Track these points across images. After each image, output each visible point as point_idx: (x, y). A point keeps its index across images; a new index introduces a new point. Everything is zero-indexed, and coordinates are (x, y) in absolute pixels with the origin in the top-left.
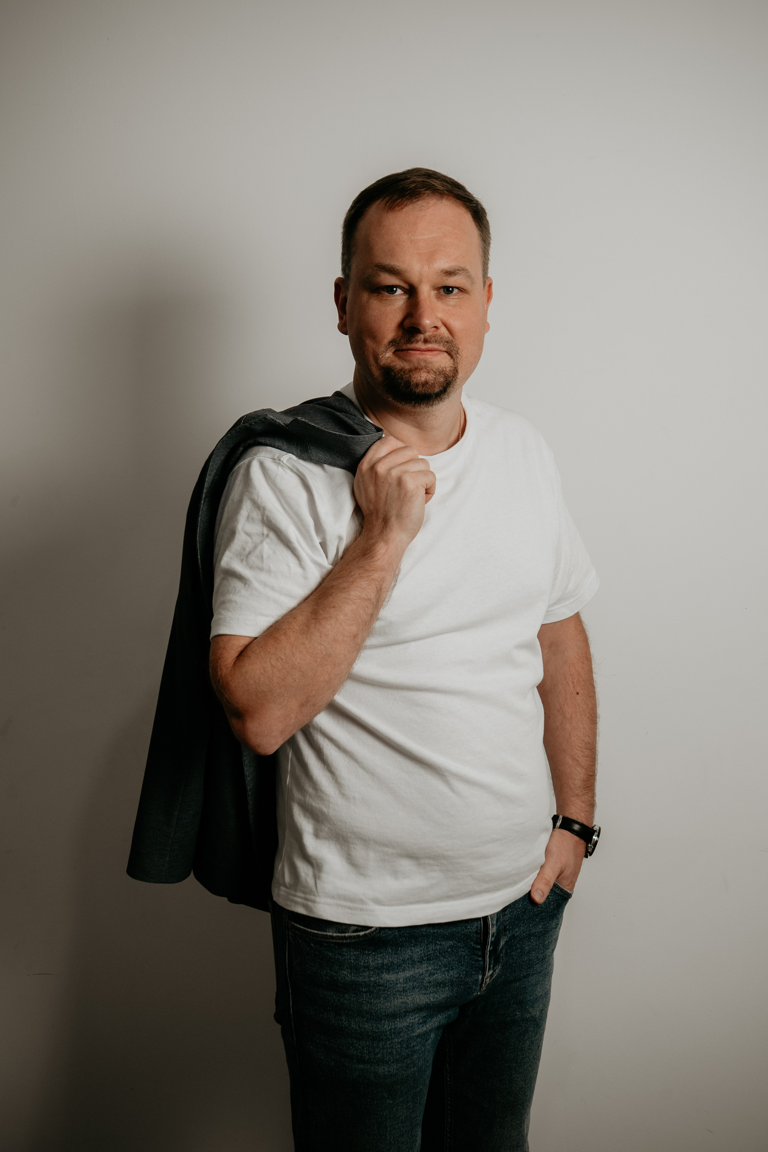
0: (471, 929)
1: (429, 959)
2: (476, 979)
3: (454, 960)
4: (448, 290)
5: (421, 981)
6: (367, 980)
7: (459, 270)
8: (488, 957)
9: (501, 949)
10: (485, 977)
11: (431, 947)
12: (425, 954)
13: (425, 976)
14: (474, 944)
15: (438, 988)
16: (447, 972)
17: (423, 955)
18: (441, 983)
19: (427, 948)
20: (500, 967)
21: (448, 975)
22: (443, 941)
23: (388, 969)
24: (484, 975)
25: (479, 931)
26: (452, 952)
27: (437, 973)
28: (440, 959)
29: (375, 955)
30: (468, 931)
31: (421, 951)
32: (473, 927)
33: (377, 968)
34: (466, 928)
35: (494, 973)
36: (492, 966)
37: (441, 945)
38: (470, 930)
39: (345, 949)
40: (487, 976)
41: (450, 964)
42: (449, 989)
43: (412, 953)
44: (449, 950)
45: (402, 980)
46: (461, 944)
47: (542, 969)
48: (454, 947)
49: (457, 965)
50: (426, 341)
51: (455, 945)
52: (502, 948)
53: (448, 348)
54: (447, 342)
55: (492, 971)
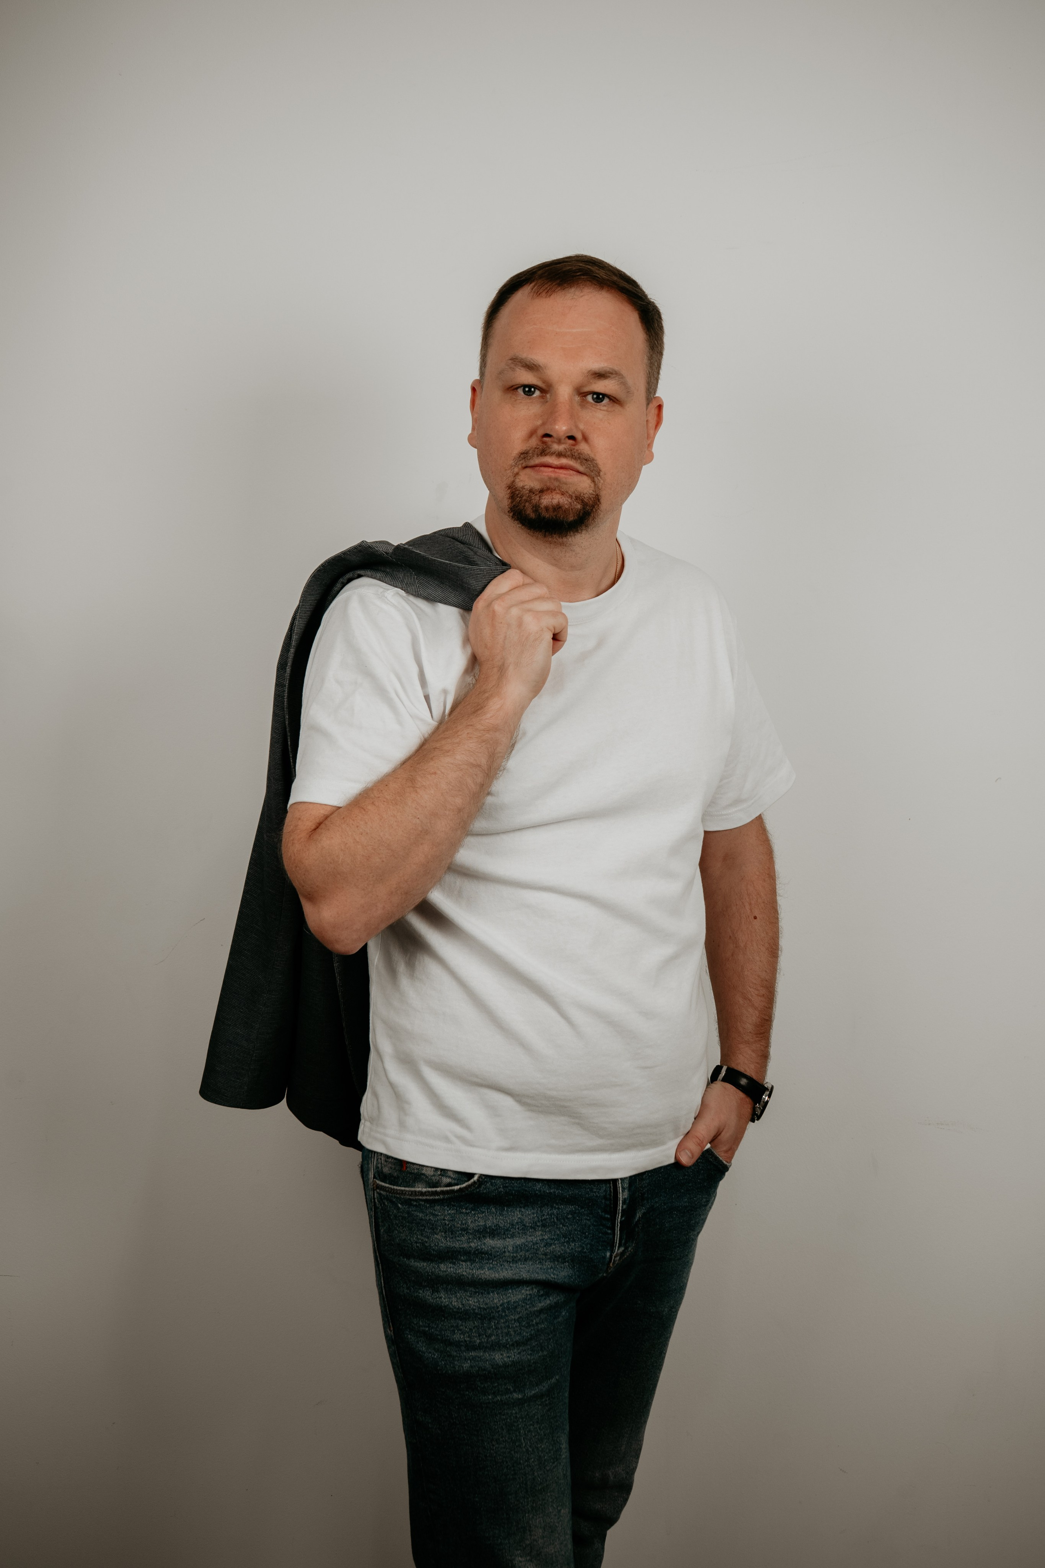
0: (598, 1192)
1: (544, 1226)
2: (602, 1256)
3: (576, 1230)
4: (597, 397)
5: (535, 1251)
6: (465, 1245)
7: (612, 374)
8: (618, 1229)
9: (637, 1222)
10: (614, 1255)
11: (546, 1210)
12: (538, 1218)
13: (540, 1246)
14: (602, 1212)
15: (556, 1263)
16: (567, 1244)
17: (536, 1218)
18: (559, 1257)
19: (541, 1211)
20: (633, 1245)
21: (568, 1248)
22: (562, 1204)
23: (492, 1233)
24: (612, 1251)
25: (608, 1196)
26: (573, 1220)
27: (555, 1245)
28: (558, 1226)
29: (474, 1214)
30: (594, 1195)
31: (533, 1214)
32: (600, 1190)
33: (478, 1231)
34: (591, 1190)
35: (626, 1251)
36: (623, 1241)
37: (558, 1208)
38: (597, 1194)
39: (437, 1207)
40: (617, 1254)
41: (570, 1235)
42: (569, 1266)
43: (522, 1216)
44: (570, 1216)
45: (510, 1248)
46: (585, 1211)
48: (575, 1213)
49: (579, 1237)
50: (560, 455)
51: (577, 1211)
52: (639, 1220)
53: (586, 468)
54: (586, 460)
55: (623, 1249)
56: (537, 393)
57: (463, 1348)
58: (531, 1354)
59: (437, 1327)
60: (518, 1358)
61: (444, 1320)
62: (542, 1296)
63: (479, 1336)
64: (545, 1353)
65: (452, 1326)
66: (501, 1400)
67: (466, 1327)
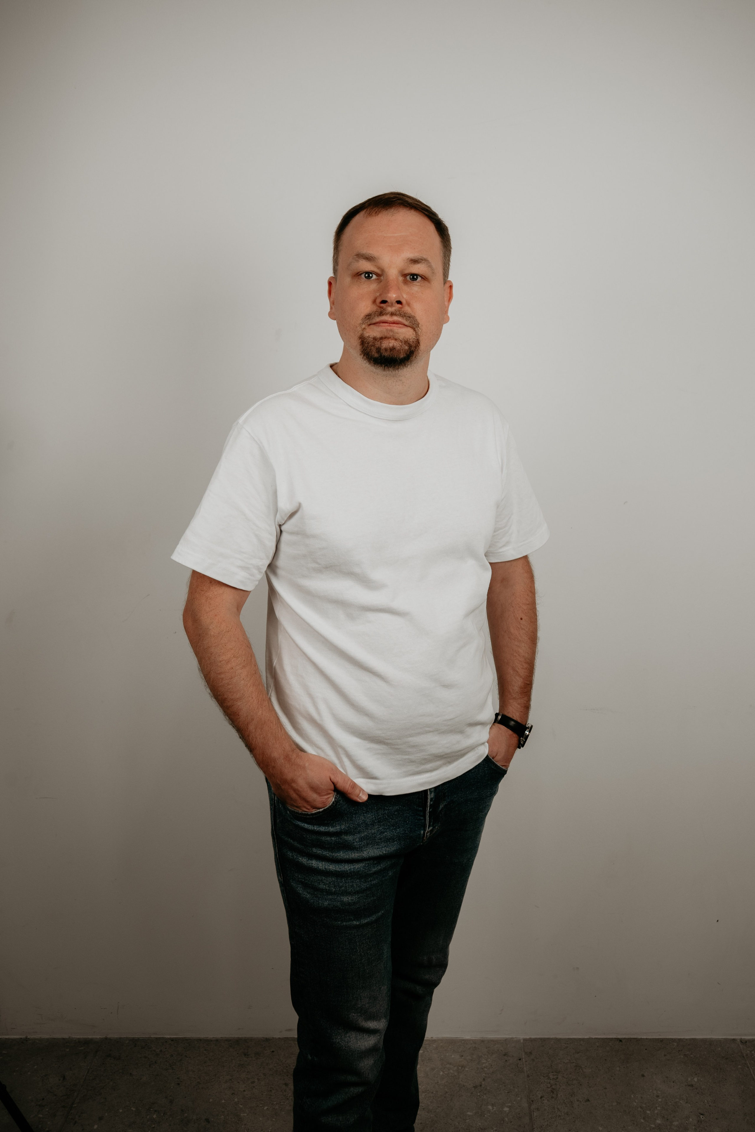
2: (419, 834)
3: (400, 821)
4: (414, 277)
7: (422, 260)
8: (428, 817)
9: (440, 810)
14: (417, 808)
16: (395, 830)
18: (390, 839)
20: (439, 825)
21: (396, 832)
24: (424, 830)
26: (398, 814)
27: (387, 832)
28: (389, 821)
35: (434, 829)
36: (432, 823)
40: (427, 831)
41: (397, 824)
42: (396, 843)
46: (408, 808)
47: (474, 827)
49: (402, 825)
50: (392, 314)
51: (403, 808)
52: (442, 809)
53: (410, 322)
54: (409, 317)
55: (432, 828)
56: (374, 277)
57: (325, 893)
58: (366, 899)
59: (310, 880)
60: (358, 901)
61: (314, 876)
62: (376, 864)
63: (335, 887)
64: (375, 898)
65: (319, 880)
66: (346, 925)
67: (327, 881)
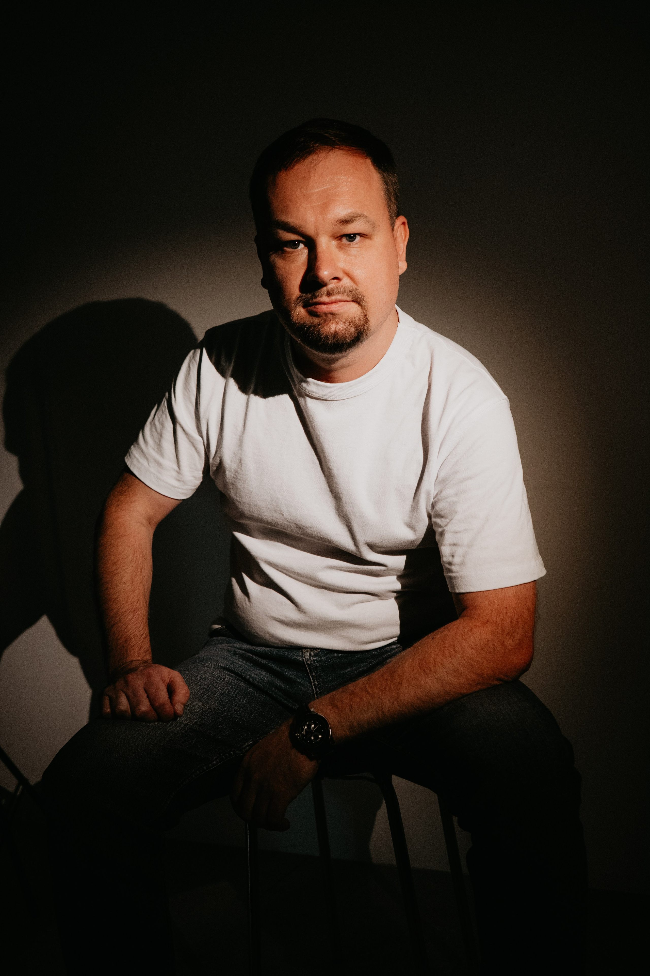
4: (349, 237)
50: (329, 294)
54: (351, 292)
